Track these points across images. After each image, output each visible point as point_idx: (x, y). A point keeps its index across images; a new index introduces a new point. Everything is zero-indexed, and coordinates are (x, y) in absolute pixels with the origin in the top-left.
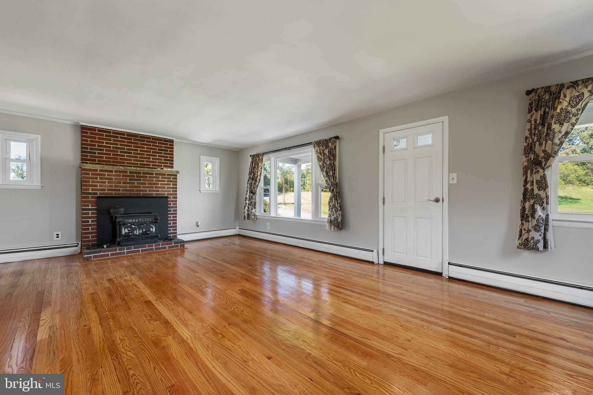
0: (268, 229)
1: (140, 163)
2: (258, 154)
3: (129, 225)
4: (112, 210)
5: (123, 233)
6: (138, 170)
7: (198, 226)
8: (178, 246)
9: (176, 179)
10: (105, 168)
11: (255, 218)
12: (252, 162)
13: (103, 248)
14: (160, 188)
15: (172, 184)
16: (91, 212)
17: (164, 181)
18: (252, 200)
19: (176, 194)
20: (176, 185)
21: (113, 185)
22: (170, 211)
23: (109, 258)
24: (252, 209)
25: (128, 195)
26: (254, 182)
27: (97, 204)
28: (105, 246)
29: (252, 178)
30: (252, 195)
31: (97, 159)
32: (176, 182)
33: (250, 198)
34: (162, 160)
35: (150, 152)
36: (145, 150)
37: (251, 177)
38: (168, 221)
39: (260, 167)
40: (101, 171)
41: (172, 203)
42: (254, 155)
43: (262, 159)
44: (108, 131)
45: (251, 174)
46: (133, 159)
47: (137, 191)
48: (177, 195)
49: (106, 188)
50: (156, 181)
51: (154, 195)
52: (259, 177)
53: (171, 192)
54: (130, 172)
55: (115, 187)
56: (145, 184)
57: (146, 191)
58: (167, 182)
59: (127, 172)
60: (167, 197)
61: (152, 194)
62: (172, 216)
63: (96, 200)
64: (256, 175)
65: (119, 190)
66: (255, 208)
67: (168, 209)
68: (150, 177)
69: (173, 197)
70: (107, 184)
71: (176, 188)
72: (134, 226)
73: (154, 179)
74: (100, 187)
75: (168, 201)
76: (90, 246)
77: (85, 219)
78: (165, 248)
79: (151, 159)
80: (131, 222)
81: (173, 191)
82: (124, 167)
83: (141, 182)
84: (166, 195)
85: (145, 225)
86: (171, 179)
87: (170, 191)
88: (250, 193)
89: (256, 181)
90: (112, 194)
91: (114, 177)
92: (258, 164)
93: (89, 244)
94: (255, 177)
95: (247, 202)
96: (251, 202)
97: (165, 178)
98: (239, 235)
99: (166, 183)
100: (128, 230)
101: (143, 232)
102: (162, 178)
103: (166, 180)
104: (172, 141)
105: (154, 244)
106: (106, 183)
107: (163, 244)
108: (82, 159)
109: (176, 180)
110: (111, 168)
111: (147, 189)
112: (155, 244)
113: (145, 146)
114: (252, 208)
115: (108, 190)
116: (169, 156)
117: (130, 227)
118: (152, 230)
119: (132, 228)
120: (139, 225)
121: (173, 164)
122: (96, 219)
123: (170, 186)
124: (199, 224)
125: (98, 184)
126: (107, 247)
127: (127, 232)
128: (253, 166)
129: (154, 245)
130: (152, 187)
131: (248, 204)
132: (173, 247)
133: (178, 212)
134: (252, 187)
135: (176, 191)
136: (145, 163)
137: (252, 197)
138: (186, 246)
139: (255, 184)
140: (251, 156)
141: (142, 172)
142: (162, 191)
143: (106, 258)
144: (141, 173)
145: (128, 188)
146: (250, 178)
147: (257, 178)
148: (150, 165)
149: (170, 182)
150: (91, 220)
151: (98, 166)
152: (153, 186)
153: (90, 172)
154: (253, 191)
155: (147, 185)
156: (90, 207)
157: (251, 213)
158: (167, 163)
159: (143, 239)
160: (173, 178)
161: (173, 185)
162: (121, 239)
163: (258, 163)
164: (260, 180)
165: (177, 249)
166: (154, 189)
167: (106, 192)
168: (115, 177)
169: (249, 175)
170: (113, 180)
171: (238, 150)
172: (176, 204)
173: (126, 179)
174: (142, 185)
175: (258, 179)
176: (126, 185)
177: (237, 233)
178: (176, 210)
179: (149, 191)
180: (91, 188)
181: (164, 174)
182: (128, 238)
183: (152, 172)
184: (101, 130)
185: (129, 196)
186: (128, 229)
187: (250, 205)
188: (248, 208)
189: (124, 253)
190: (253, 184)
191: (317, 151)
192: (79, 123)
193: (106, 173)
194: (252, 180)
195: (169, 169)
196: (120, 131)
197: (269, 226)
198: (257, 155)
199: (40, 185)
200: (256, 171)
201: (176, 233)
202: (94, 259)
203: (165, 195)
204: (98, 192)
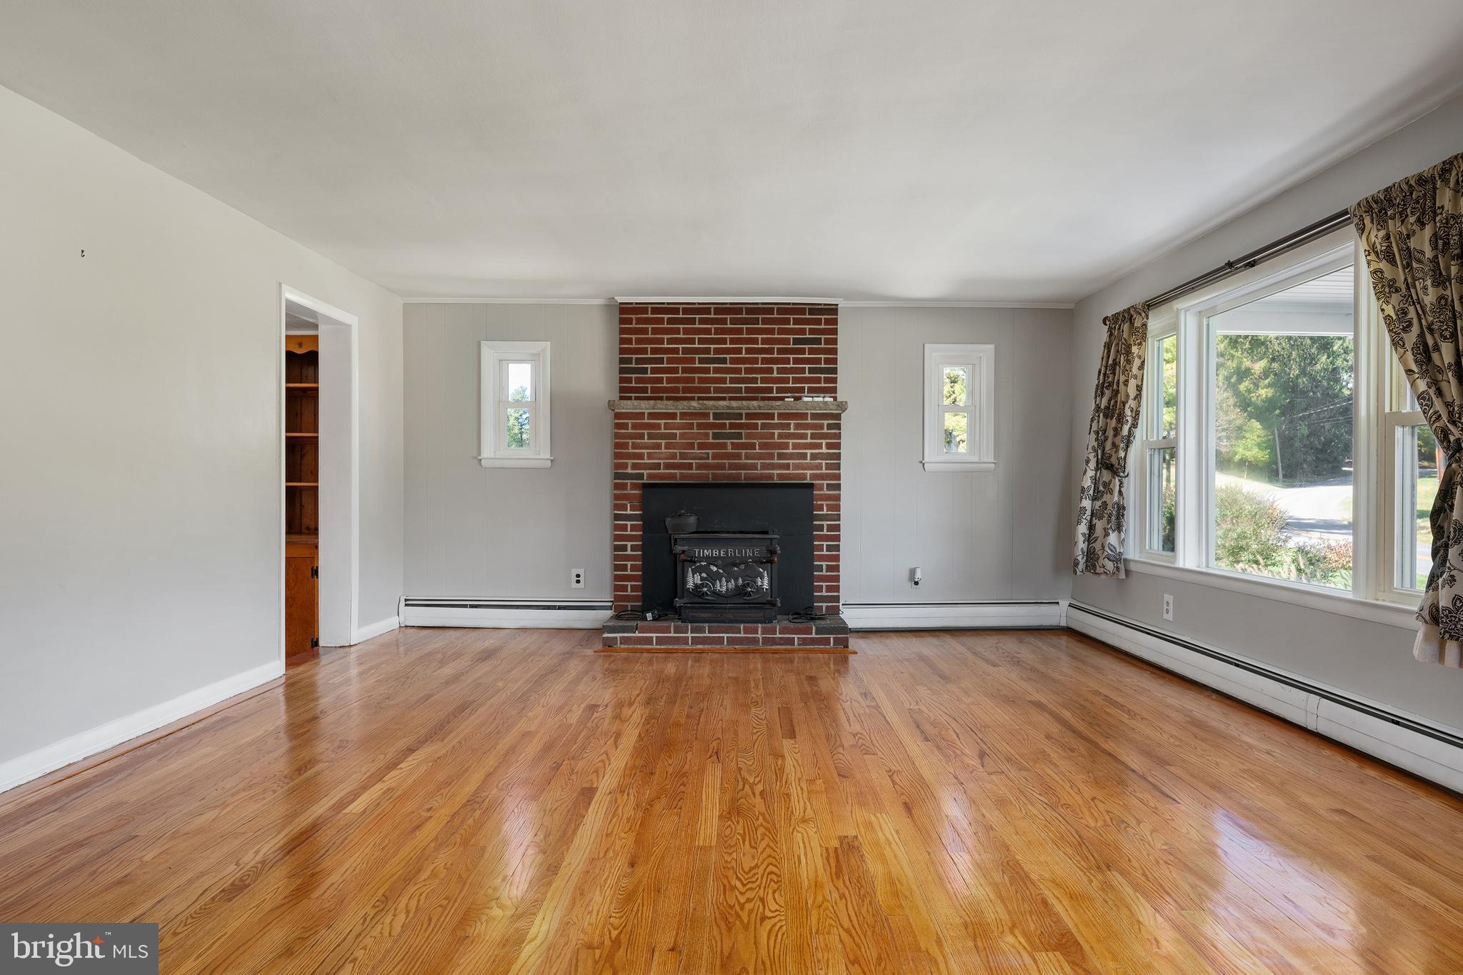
0: (1167, 620)
1: (745, 387)
2: (1129, 309)
3: (703, 564)
4: (669, 519)
5: (690, 585)
6: (733, 408)
7: (916, 583)
8: (827, 641)
9: (838, 426)
10: (658, 409)
11: (1118, 568)
12: (1108, 346)
13: (645, 619)
14: (791, 456)
15: (827, 444)
16: (632, 523)
17: (804, 436)
18: (1106, 498)
19: (838, 477)
20: (838, 446)
21: (676, 453)
22: (821, 528)
23: (652, 649)
24: (1107, 535)
25: (710, 481)
26: (1113, 423)
27: (644, 503)
28: (649, 616)
29: (1107, 408)
30: (1106, 475)
31: (649, 386)
32: (838, 436)
33: (1101, 488)
34: (803, 370)
35: (770, 351)
36: (760, 346)
37: (1102, 407)
38: (812, 558)
39: (1137, 363)
40: (652, 416)
41: (824, 503)
42: (1116, 316)
43: (1145, 325)
44: (671, 309)
45: (1103, 394)
46: (728, 376)
47: (732, 467)
48: (840, 480)
49: (662, 461)
50: (780, 436)
51: (776, 480)
52: (1131, 403)
53: (824, 468)
54: (716, 416)
55: (680, 459)
56: (752, 446)
57: (754, 467)
58: (811, 438)
59: (706, 415)
60: (811, 486)
61: (771, 477)
62: (825, 543)
63: (641, 492)
64: (1121, 397)
65: (690, 466)
66: (1119, 528)
67: (814, 523)
68: (764, 426)
69: (827, 484)
70: (663, 450)
71: (838, 456)
72: (715, 569)
73: (776, 432)
74: (649, 459)
75: (812, 498)
76: (629, 612)
77: (619, 541)
78: (791, 641)
79: (775, 372)
80: (708, 557)
81: (828, 467)
82: (700, 402)
83: (743, 441)
84: (808, 478)
85: (742, 567)
86: (823, 429)
87: (819, 467)
88: (1097, 469)
89: (1121, 419)
90: (674, 476)
91: (678, 432)
92: (1128, 352)
93: (627, 606)
94: (1116, 402)
95: (1087, 503)
96: (1105, 504)
97: (807, 426)
98: (1070, 632)
99: (809, 441)
100: (702, 579)
101: (736, 586)
102: (797, 426)
103: (809, 432)
104: (832, 310)
105: (760, 625)
106: (661, 449)
107: (784, 628)
108: (622, 390)
109: (837, 431)
110: (672, 407)
111: (756, 461)
112: (764, 625)
113: (760, 337)
114: (1105, 529)
115: (668, 466)
116: (823, 356)
117: (706, 569)
118: (760, 584)
119: (709, 573)
120: (729, 565)
121: (834, 380)
122: (641, 543)
123: (820, 451)
124: (918, 575)
125: (645, 451)
126: (654, 619)
127: (699, 582)
128: (1110, 362)
129: (760, 629)
130: (771, 456)
131: (1088, 513)
132: (813, 641)
133: (842, 533)
134: (1108, 446)
135: (838, 467)
136: (759, 385)
137: (1106, 485)
138: (854, 643)
139: (1117, 431)
140: (1105, 319)
141: (746, 414)
142: (797, 467)
143: (646, 647)
144: (741, 414)
145: (710, 461)
146: (1098, 408)
147: (1124, 406)
148: (770, 390)
149: (821, 439)
150: (631, 545)
151: (644, 404)
152: (774, 454)
153: (630, 421)
154: (1114, 460)
155: (758, 451)
156: (629, 512)
157: (1103, 547)
158: (818, 380)
159: (737, 608)
160: (829, 426)
161: (829, 446)
162: (685, 600)
163: (1129, 347)
164: (1138, 413)
165: (822, 652)
166: (776, 461)
167: (662, 471)
168: (681, 431)
169: (1096, 397)
170: (676, 439)
171: (1072, 306)
172: (838, 508)
173: (707, 435)
174: (743, 452)
175: (1128, 412)
176: (705, 453)
177: (1063, 624)
178: (837, 528)
179: (764, 467)
180: (630, 462)
181: (804, 414)
182: (700, 600)
183: (771, 411)
184: (659, 309)
185: (713, 482)
186: (700, 573)
187: (1100, 518)
188: (1091, 527)
189: (685, 641)
190: (1110, 433)
191: (1372, 250)
192: (614, 298)
193: (662, 422)
194: (1106, 416)
195: (816, 399)
196: (699, 304)
197: (1171, 608)
198: (1126, 315)
199: (548, 457)
200: (1122, 378)
201: (837, 599)
202: (622, 646)
203: (806, 479)
204: (645, 472)
